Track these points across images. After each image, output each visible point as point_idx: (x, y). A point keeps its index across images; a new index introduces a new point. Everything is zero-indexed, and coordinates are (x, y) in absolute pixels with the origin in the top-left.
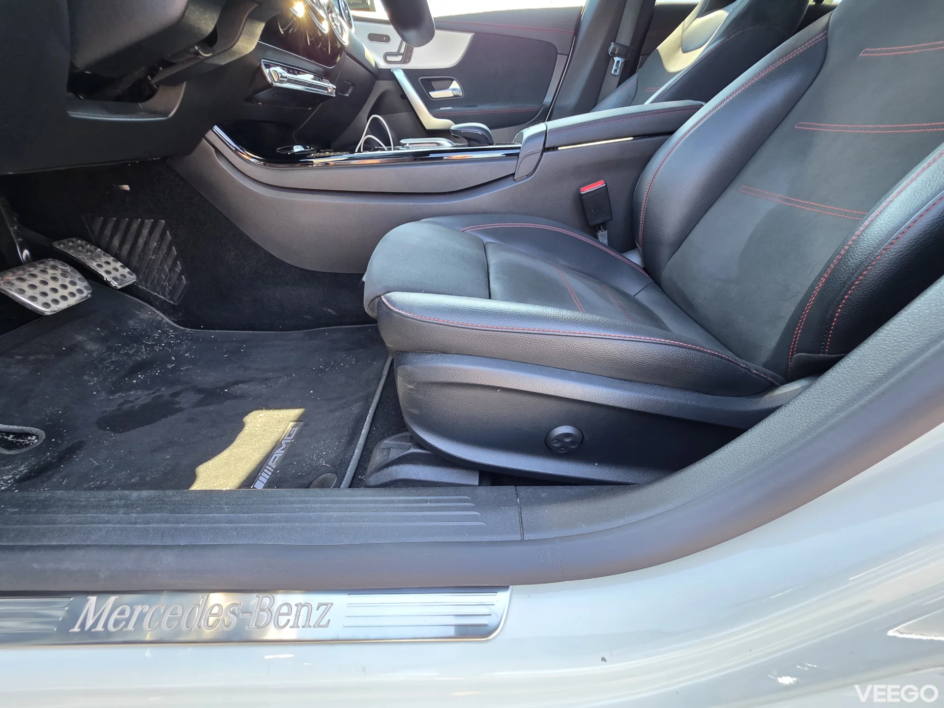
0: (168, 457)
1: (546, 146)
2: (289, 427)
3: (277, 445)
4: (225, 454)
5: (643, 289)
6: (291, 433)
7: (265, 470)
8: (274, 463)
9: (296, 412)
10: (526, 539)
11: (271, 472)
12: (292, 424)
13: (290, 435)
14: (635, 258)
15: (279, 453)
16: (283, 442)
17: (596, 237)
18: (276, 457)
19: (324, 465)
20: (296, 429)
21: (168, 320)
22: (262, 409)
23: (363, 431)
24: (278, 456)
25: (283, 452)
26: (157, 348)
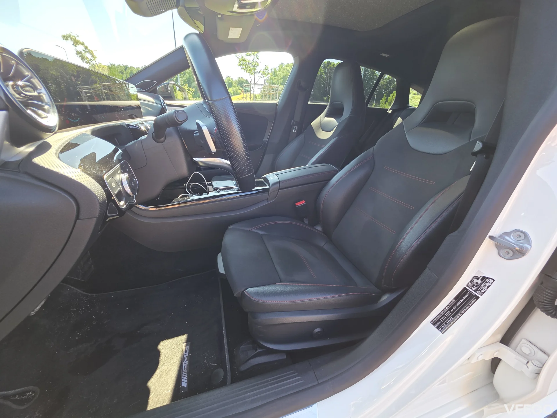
0: (127, 382)
1: (280, 188)
2: (184, 348)
3: (183, 359)
4: (158, 371)
5: (325, 244)
6: (186, 350)
7: (183, 375)
8: (186, 369)
9: (184, 337)
10: (319, 383)
11: (186, 375)
12: (185, 344)
13: (186, 352)
14: (319, 228)
15: (186, 363)
16: (185, 356)
17: (303, 221)
18: (185, 366)
19: (213, 364)
20: (188, 347)
21: (80, 291)
22: (165, 340)
23: (225, 342)
24: (186, 365)
25: (187, 362)
26: (81, 312)
